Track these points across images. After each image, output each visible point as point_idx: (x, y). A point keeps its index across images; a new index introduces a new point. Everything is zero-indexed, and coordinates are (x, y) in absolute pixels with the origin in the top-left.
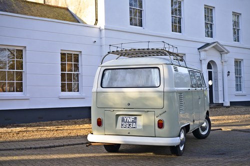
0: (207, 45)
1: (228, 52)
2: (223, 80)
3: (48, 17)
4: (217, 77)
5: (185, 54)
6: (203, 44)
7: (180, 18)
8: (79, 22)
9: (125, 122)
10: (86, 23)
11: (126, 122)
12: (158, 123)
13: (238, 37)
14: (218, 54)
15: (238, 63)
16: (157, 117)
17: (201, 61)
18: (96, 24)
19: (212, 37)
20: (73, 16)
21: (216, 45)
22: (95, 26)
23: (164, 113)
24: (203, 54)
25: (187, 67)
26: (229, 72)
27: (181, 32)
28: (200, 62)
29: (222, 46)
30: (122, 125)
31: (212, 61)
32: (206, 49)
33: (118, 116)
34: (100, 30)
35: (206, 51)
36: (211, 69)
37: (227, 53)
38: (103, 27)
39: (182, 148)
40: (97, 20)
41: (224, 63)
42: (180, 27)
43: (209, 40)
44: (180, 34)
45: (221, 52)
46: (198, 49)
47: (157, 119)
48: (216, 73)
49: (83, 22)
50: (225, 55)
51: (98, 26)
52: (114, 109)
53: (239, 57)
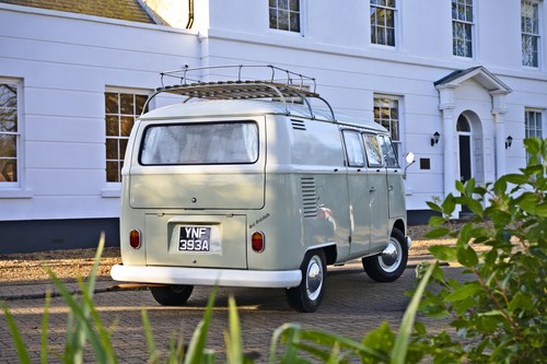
0: (458, 73)
1: (508, 91)
2: (496, 157)
3: (81, 11)
4: (481, 149)
5: (402, 96)
6: (448, 73)
7: (393, 11)
8: (152, 21)
9: (187, 239)
10: (167, 25)
11: (190, 238)
12: (253, 240)
13: (535, 55)
14: (483, 95)
15: (533, 116)
16: (251, 227)
17: (441, 111)
18: (189, 26)
19: (470, 55)
20: (140, 7)
21: (479, 74)
22: (188, 31)
23: (264, 217)
24: (447, 96)
25: (335, 123)
26: (510, 138)
27: (393, 45)
28: (439, 113)
29: (492, 75)
30: (181, 245)
31: (469, 112)
32: (455, 82)
33: (172, 225)
34: (199, 40)
35: (452, 88)
36: (467, 130)
37: (505, 94)
38: (205, 34)
39: (313, 296)
40: (191, 17)
41: (498, 117)
42: (392, 33)
43: (462, 62)
44: (391, 48)
45: (492, 91)
46: (436, 84)
47: (251, 232)
48: (479, 139)
49: (163, 23)
50: (501, 97)
51: (194, 30)
52: (163, 211)
53: (536, 103)
